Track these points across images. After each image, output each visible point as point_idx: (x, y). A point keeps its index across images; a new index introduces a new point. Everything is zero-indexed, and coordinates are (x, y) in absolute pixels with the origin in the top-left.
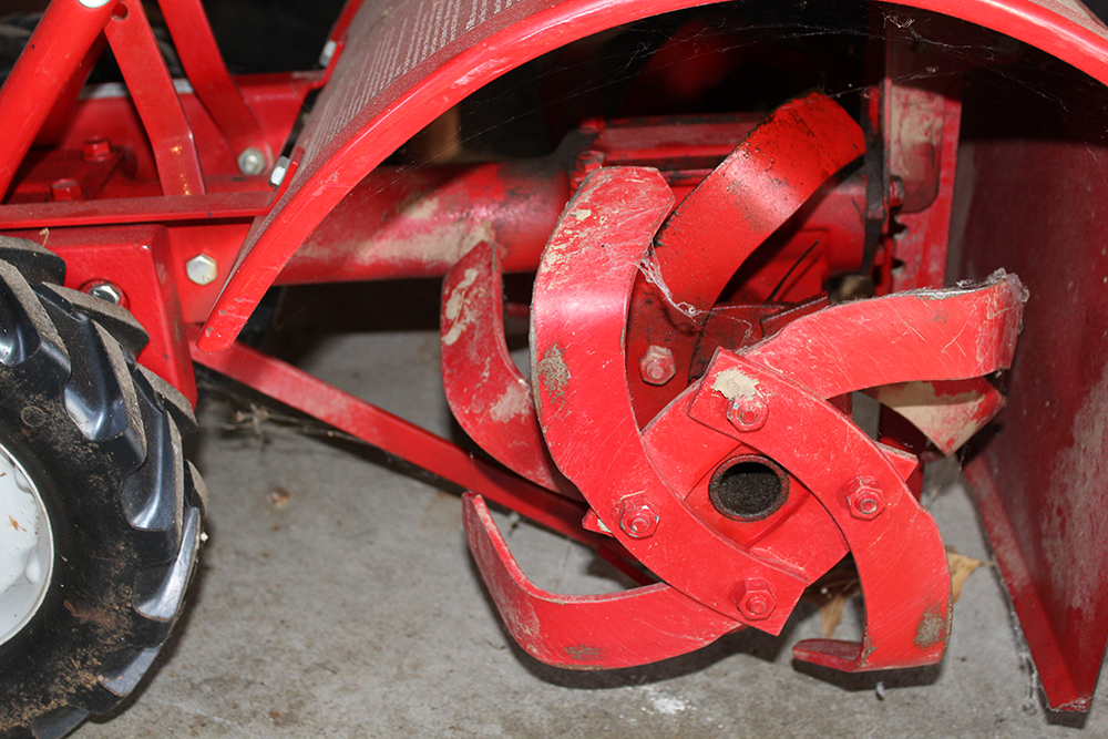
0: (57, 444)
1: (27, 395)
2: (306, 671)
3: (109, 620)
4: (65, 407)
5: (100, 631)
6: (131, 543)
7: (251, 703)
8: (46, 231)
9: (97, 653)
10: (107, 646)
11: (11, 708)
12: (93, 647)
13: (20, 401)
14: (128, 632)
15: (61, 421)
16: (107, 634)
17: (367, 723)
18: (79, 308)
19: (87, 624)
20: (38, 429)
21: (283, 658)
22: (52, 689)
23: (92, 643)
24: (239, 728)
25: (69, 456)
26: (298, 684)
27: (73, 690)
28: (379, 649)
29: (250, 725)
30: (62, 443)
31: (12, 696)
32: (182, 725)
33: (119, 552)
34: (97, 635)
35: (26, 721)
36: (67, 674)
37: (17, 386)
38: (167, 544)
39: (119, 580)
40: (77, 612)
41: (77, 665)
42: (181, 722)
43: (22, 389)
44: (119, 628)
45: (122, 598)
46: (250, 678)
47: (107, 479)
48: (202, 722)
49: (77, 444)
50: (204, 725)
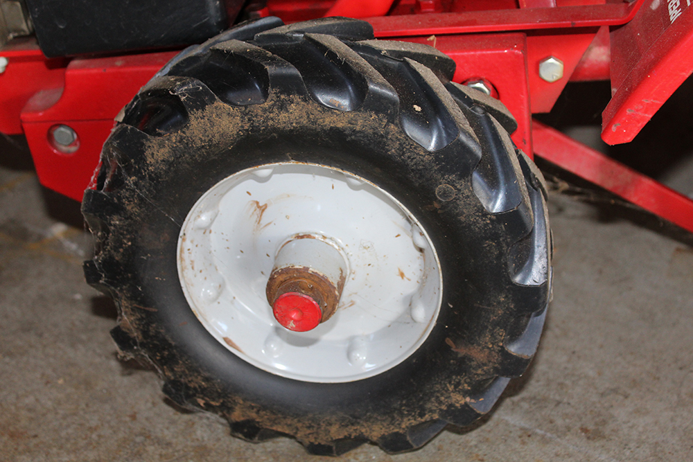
0: (462, 215)
1: (443, 175)
2: (602, 395)
3: (482, 355)
4: (472, 185)
5: (474, 363)
6: (510, 296)
7: (564, 420)
8: (432, 38)
9: (468, 380)
10: (478, 375)
11: (393, 418)
12: (465, 375)
13: (436, 180)
14: (496, 365)
15: (468, 197)
16: (479, 367)
17: (663, 441)
18: (477, 103)
19: (464, 358)
20: (448, 203)
21: (581, 382)
22: (428, 406)
23: (465, 372)
24: (559, 440)
25: (470, 225)
26: (598, 405)
27: (444, 407)
28: (658, 378)
29: (567, 438)
30: (466, 214)
31: (395, 409)
32: (512, 435)
33: (499, 303)
34: (471, 366)
35: (404, 429)
36: (442, 395)
37: (436, 168)
38: (539, 298)
39: (496, 324)
40: (456, 348)
41: (451, 388)
42: (511, 432)
43: (439, 170)
44: (490, 362)
45: (496, 339)
46: (558, 398)
47: (499, 244)
48: (527, 434)
49: (478, 216)
50: (529, 436)
